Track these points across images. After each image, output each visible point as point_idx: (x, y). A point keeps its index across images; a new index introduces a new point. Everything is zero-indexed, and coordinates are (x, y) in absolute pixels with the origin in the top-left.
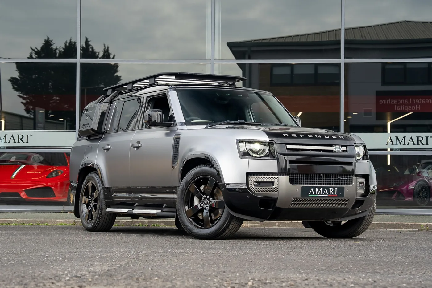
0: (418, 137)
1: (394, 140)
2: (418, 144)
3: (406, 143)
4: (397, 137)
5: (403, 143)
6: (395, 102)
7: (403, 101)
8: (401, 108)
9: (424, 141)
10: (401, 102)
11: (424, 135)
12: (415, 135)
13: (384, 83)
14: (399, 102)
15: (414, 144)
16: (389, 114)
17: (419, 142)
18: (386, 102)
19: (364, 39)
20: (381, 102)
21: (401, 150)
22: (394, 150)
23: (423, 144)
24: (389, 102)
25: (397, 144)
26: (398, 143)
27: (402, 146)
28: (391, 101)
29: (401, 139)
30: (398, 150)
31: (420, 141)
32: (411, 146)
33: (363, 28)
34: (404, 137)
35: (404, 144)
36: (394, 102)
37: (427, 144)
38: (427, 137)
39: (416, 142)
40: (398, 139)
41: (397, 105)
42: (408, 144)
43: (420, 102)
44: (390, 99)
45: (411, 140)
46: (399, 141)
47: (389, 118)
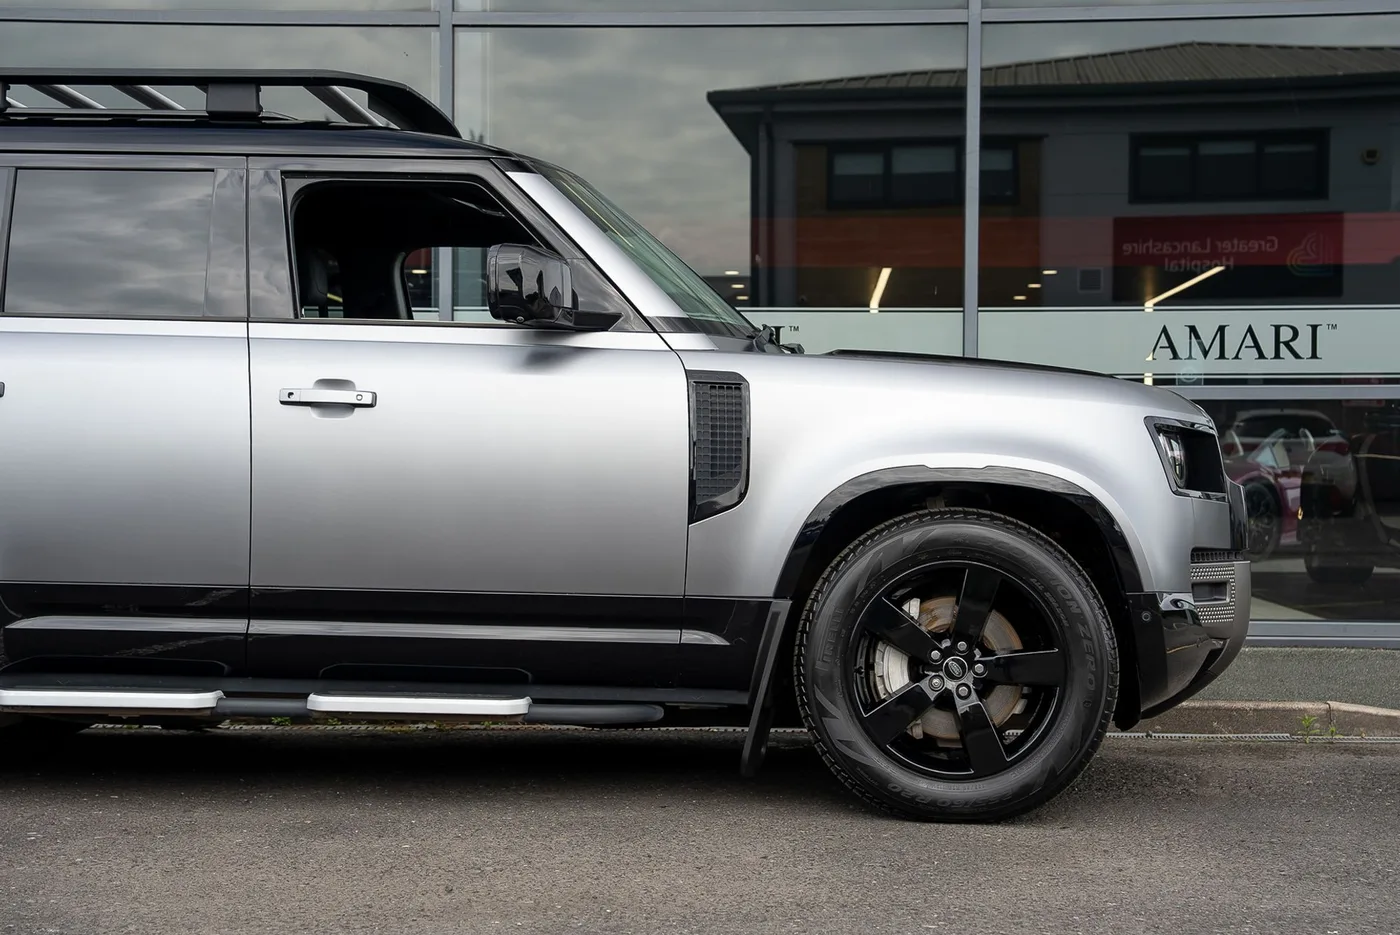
0: (1277, 328)
1: (1181, 339)
2: (1277, 356)
3: (1230, 352)
4: (1193, 329)
5: (1215, 351)
6: (1166, 248)
7: (1186, 247)
8: (1180, 266)
9: (1303, 345)
10: (1180, 248)
11: (1300, 316)
12: (1264, 319)
13: (1137, 196)
14: (1175, 248)
15: (1261, 356)
16: (1149, 275)
17: (1282, 346)
18: (1140, 248)
19: (1085, 81)
20: (1127, 248)
21: (1208, 382)
22: (1182, 383)
23: (1297, 356)
24: (1148, 248)
25: (1190, 357)
26: (1197, 351)
27: (1213, 366)
28: (1154, 247)
29: (1207, 334)
30: (1197, 382)
31: (1287, 344)
32: (1249, 364)
33: (1085, 61)
34: (1222, 329)
35: (1222, 356)
36: (1161, 250)
37: (1314, 356)
38: (1314, 328)
39: (1269, 351)
40: (1197, 337)
41: (1172, 257)
42: (1237, 357)
43: (1233, 247)
44: (1151, 241)
45: (1249, 341)
46: (1201, 344)
47: (1149, 288)
